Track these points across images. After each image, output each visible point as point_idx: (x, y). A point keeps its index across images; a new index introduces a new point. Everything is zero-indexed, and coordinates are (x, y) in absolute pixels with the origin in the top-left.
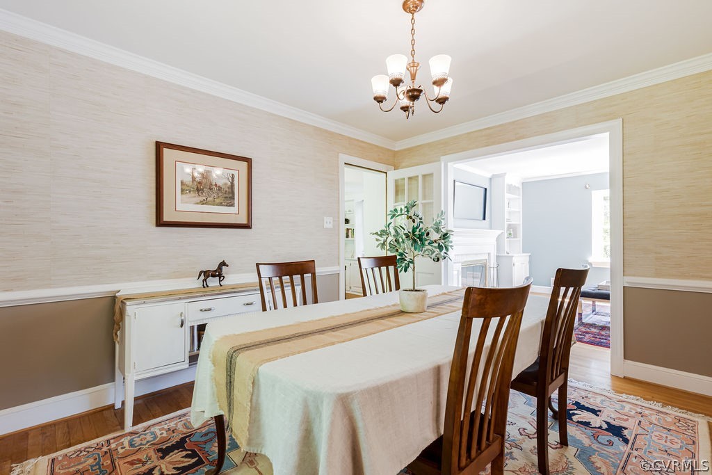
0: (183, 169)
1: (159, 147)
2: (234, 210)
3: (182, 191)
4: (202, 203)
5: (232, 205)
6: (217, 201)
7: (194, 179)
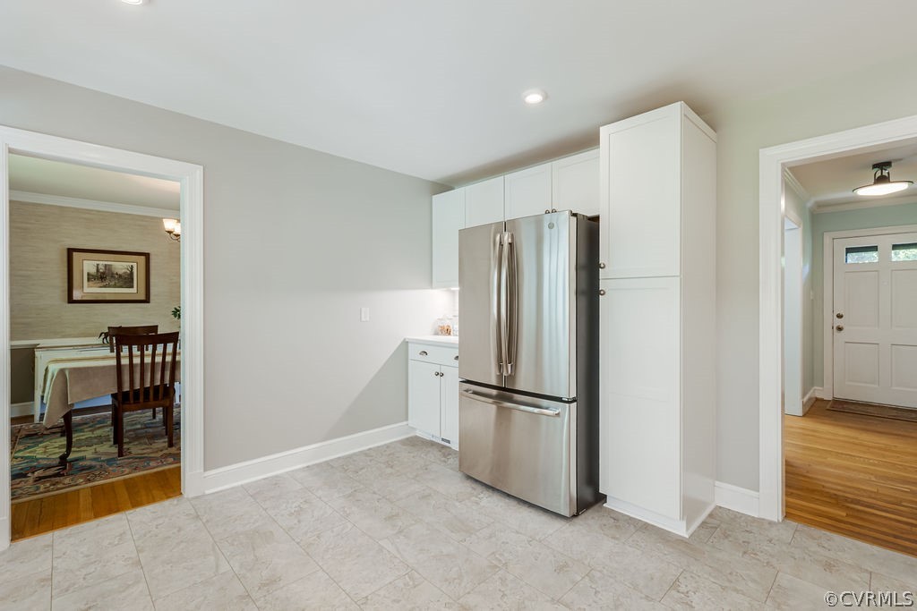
0: (88, 265)
1: (70, 251)
2: (134, 290)
3: (89, 280)
4: (105, 287)
5: (132, 287)
6: (118, 285)
7: (98, 270)
